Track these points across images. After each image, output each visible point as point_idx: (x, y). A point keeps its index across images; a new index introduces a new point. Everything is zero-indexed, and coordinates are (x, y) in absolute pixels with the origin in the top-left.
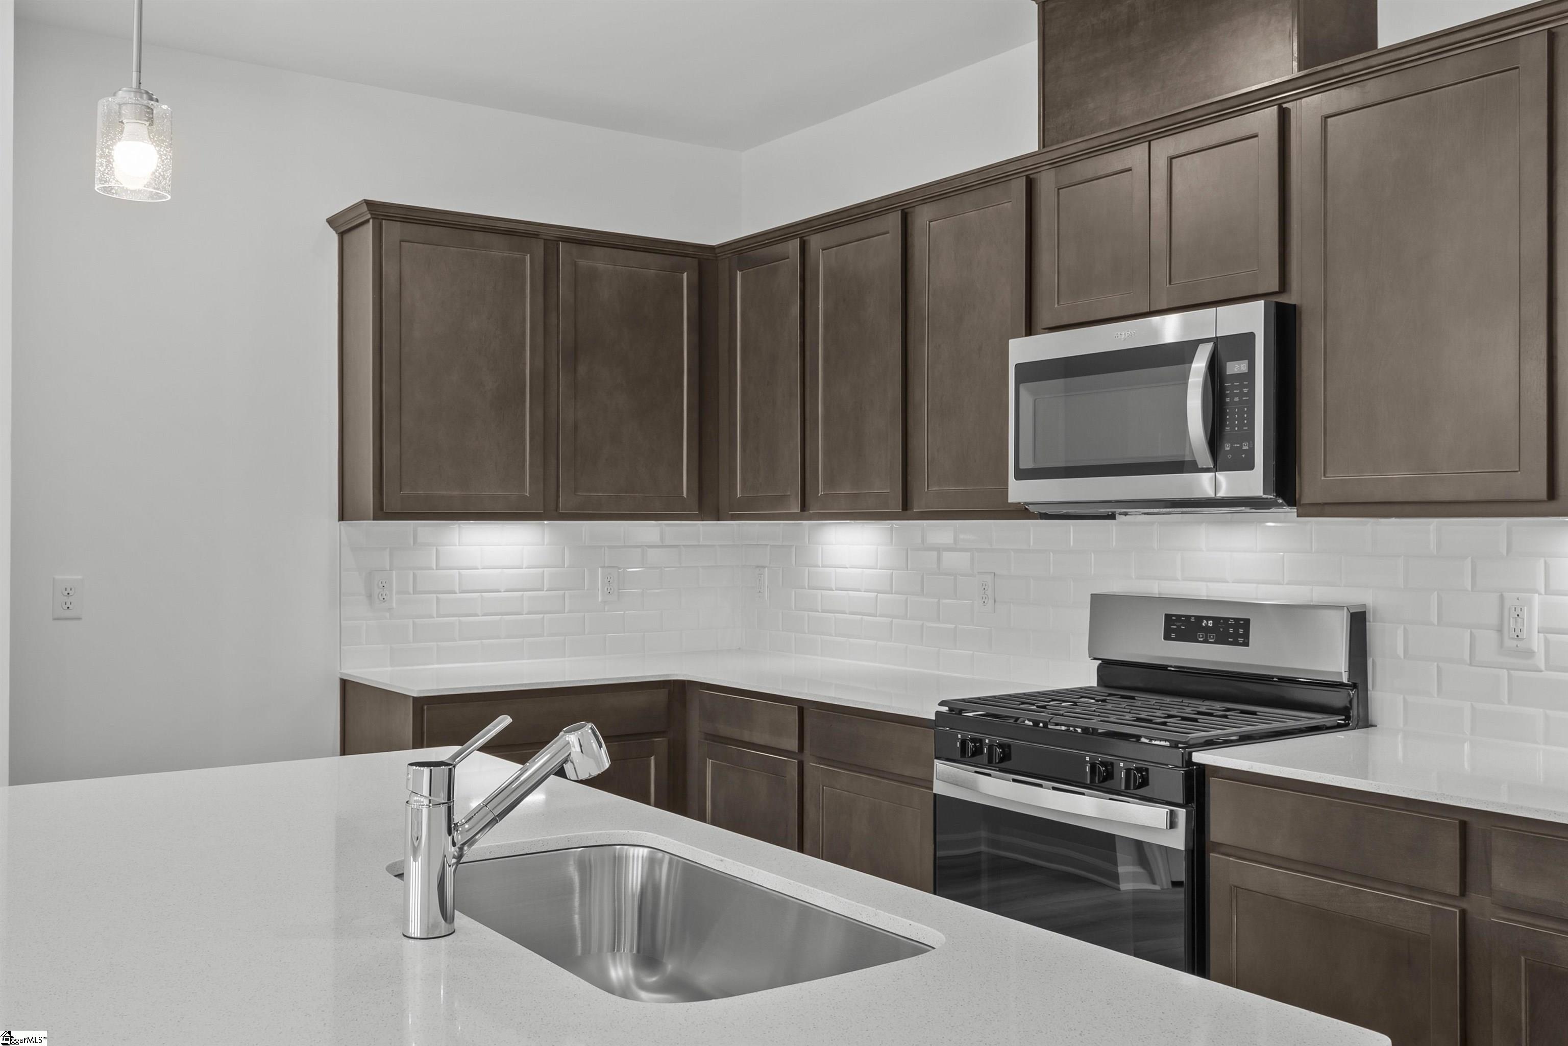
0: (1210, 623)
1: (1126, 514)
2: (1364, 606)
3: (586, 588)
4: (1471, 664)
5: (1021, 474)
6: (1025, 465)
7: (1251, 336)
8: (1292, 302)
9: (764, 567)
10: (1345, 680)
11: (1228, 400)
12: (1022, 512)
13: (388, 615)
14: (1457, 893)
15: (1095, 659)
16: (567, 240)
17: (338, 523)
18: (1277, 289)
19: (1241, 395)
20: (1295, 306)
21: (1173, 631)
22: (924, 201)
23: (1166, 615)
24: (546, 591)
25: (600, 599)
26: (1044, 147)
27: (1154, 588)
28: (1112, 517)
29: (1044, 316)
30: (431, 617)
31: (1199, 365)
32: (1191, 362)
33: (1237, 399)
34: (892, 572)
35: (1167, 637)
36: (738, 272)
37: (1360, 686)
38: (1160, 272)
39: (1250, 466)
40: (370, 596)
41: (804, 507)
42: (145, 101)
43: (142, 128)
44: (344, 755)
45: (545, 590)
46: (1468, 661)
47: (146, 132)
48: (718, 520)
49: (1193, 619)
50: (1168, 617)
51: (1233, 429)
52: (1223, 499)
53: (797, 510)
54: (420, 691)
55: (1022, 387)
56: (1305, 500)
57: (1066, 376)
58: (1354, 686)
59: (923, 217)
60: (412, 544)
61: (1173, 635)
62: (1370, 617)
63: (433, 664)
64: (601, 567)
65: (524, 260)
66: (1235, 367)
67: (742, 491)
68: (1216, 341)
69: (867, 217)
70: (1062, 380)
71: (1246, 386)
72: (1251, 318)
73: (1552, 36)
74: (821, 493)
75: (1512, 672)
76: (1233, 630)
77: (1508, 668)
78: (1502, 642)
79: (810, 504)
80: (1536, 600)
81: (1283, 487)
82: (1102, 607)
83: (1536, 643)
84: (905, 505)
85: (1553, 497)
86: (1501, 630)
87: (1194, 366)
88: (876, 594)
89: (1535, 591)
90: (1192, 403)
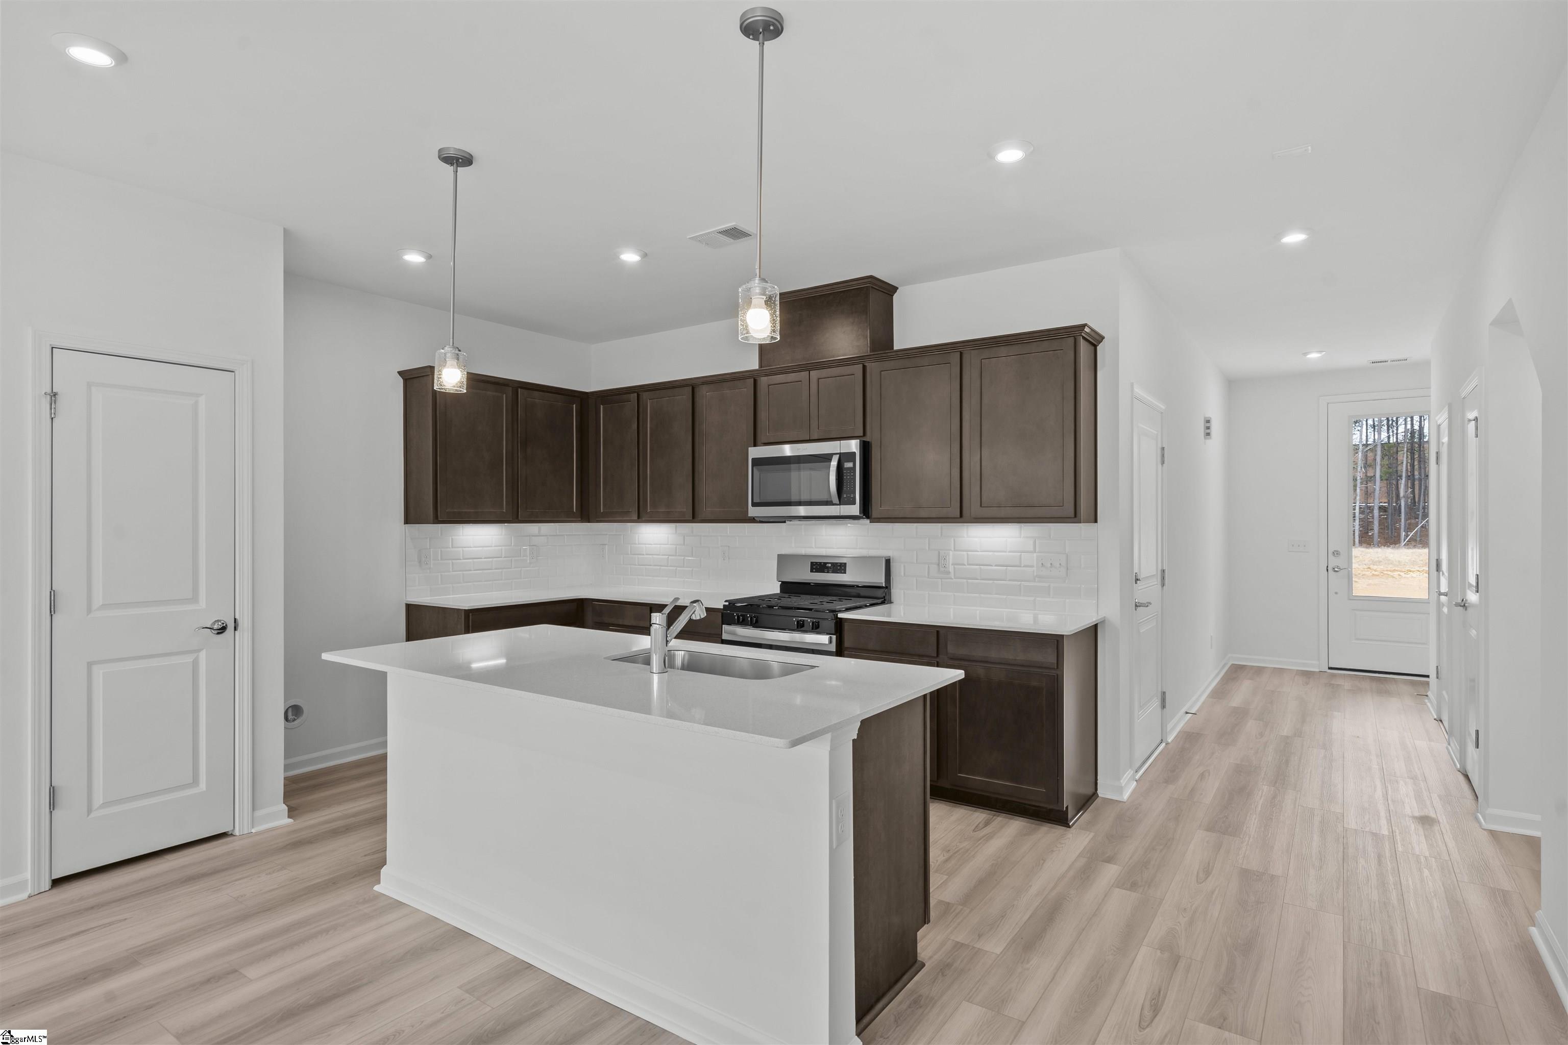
0: (830, 565)
1: (790, 521)
2: (890, 557)
3: (522, 556)
4: (928, 578)
5: (754, 505)
6: (757, 500)
7: (855, 453)
8: (868, 440)
9: (605, 545)
10: (884, 586)
11: (845, 477)
12: (753, 520)
13: (428, 571)
14: (936, 655)
15: (779, 581)
16: (521, 388)
17: (404, 526)
18: (862, 435)
19: (850, 476)
20: (869, 442)
21: (814, 568)
22: (703, 384)
23: (811, 562)
25: (528, 561)
26: (761, 367)
27: (803, 551)
28: (785, 522)
29: (762, 438)
30: (450, 572)
31: (834, 463)
32: (831, 462)
33: (848, 477)
34: (676, 547)
35: (812, 571)
36: (601, 406)
37: (889, 588)
38: (814, 424)
39: (854, 503)
40: (420, 562)
41: (639, 517)
42: (457, 352)
43: (455, 362)
44: (409, 641)
45: (503, 557)
47: (456, 364)
48: (589, 522)
49: (822, 564)
50: (812, 563)
51: (847, 488)
52: (842, 516)
53: (635, 517)
54: (469, 607)
55: (754, 468)
56: (873, 517)
58: (886, 587)
59: (705, 393)
60: (440, 535)
61: (814, 570)
62: (891, 561)
63: (450, 595)
64: (529, 546)
65: (503, 397)
66: (848, 465)
67: (603, 509)
68: (840, 454)
69: (673, 387)
71: (852, 473)
72: (853, 446)
73: (961, 354)
74: (649, 511)
75: (943, 580)
76: (840, 568)
77: (941, 579)
78: (939, 569)
79: (642, 516)
80: (951, 553)
81: (866, 512)
82: (783, 560)
83: (951, 569)
84: (694, 517)
85: (962, 516)
86: (939, 565)
87: (832, 463)
88: (667, 556)
89: (950, 550)
90: (830, 478)
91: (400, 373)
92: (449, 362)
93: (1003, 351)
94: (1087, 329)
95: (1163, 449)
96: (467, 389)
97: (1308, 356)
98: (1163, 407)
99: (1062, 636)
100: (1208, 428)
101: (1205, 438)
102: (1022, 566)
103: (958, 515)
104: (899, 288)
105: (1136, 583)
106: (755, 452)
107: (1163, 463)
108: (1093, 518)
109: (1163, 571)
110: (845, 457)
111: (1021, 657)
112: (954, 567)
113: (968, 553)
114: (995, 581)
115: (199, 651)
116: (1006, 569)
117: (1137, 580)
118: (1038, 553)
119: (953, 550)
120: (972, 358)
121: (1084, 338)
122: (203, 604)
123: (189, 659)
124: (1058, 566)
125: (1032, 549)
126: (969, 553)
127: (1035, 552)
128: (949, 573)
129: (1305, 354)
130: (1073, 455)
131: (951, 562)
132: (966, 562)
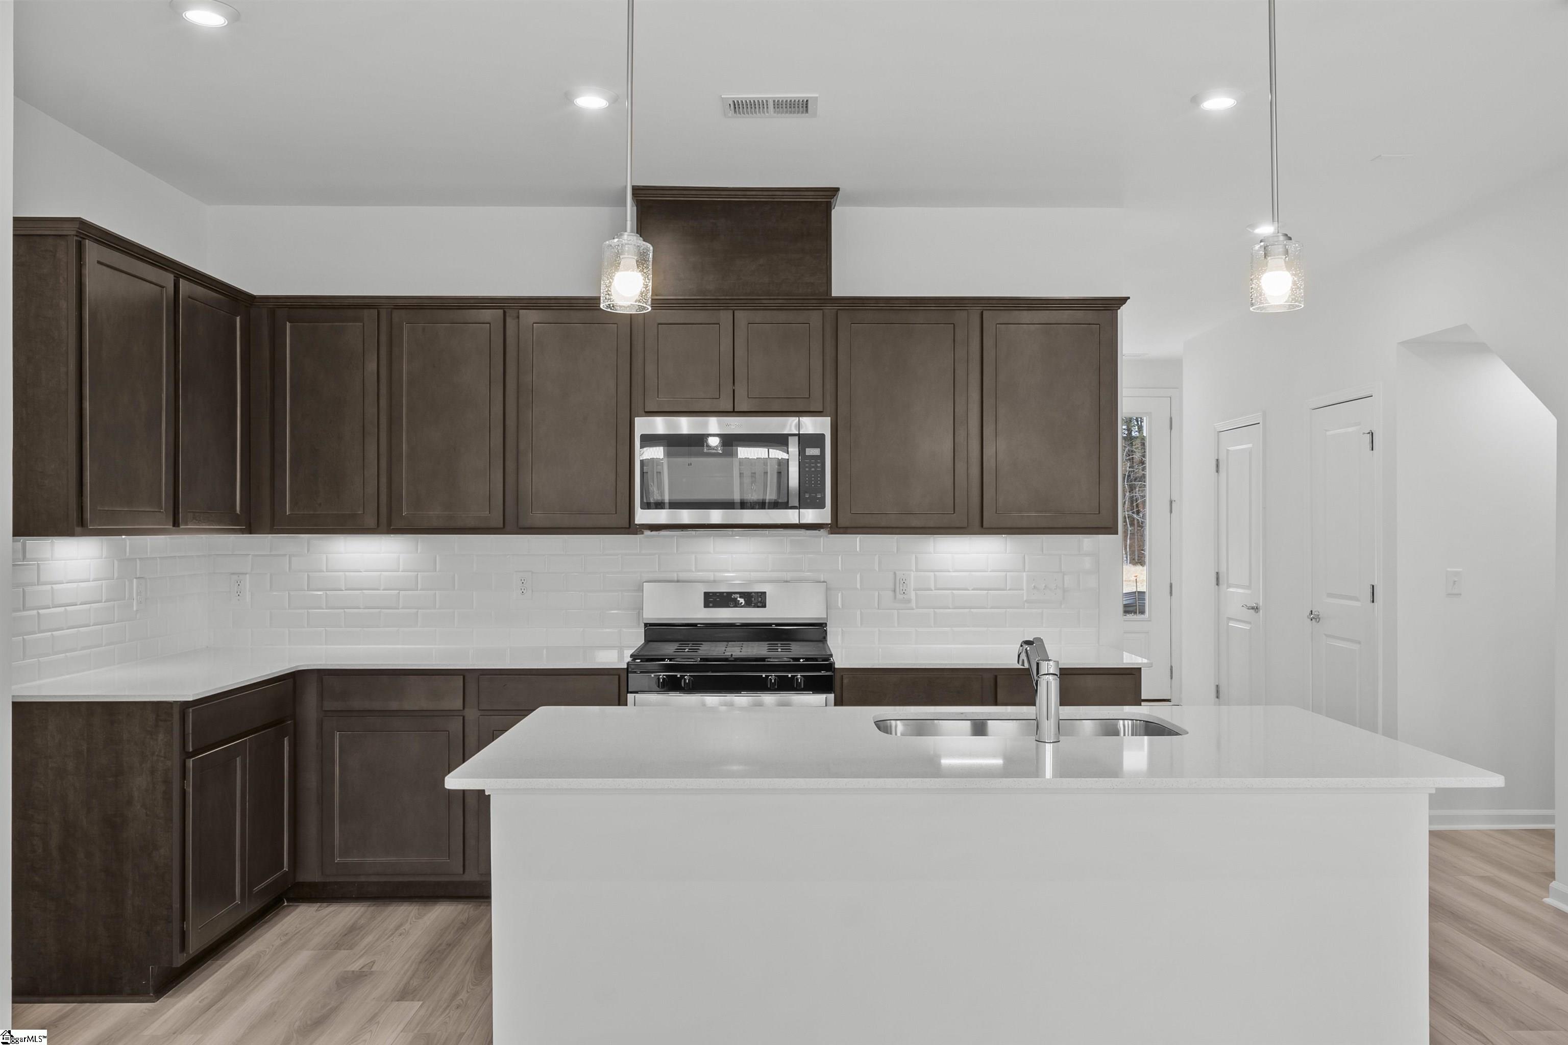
0: (738, 596)
3: (126, 598)
4: (878, 608)
5: (644, 506)
6: (648, 500)
7: (823, 436)
10: (825, 622)
11: (807, 469)
19: (816, 467)
21: (711, 602)
22: (528, 308)
23: (710, 591)
24: (105, 602)
31: (794, 447)
33: (812, 469)
35: (703, 605)
38: (741, 391)
39: (823, 506)
45: (103, 601)
46: (877, 608)
49: (725, 594)
50: (711, 593)
53: (373, 524)
57: (689, 446)
59: (531, 323)
61: (711, 605)
64: (136, 578)
67: (292, 510)
68: (803, 435)
69: (460, 308)
70: (687, 448)
71: (819, 463)
72: (821, 425)
73: (971, 313)
75: (901, 611)
76: (756, 600)
77: (897, 609)
78: (895, 596)
80: (912, 574)
81: (838, 519)
83: (913, 596)
85: (970, 526)
86: (895, 591)
88: (398, 591)
89: (911, 570)
90: (790, 469)
102: (1008, 589)
103: (965, 523)
106: (647, 425)
110: (809, 440)
112: (916, 593)
113: (936, 573)
114: (972, 610)
116: (988, 593)
118: (1027, 572)
119: (914, 570)
120: (985, 321)
124: (1054, 587)
125: (1020, 567)
126: (938, 574)
127: (1025, 571)
128: (909, 601)
131: (912, 589)
132: (933, 588)
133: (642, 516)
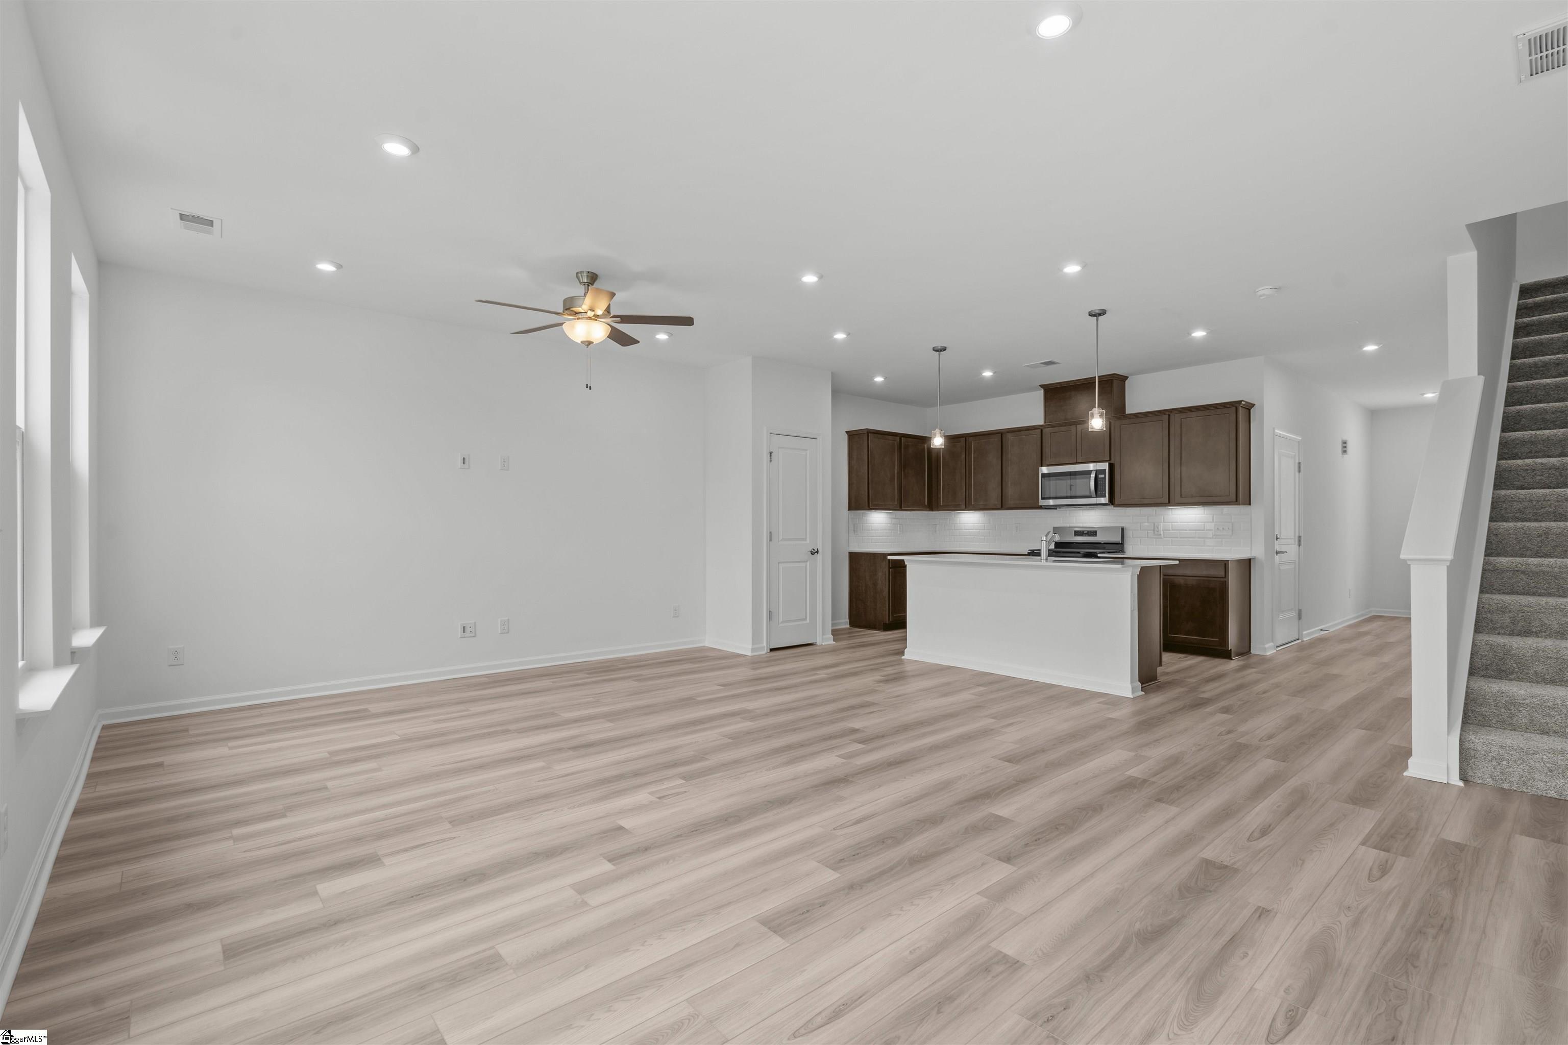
0: (1086, 532)
1: (1061, 508)
2: (1124, 527)
4: (1148, 538)
5: (1043, 498)
6: (1044, 496)
7: (1105, 470)
9: (937, 524)
10: (1120, 543)
11: (1099, 483)
12: (1041, 507)
13: (858, 535)
15: (1054, 542)
16: (903, 437)
17: (848, 511)
18: (1109, 460)
19: (1103, 482)
20: (1113, 463)
21: (1076, 534)
22: (1008, 432)
23: (1075, 531)
26: (1045, 423)
27: (1068, 525)
28: (1056, 509)
29: (1047, 462)
30: (866, 537)
31: (1093, 475)
33: (1101, 483)
34: (985, 525)
35: (1074, 536)
37: (1122, 544)
38: (1079, 454)
39: (1105, 497)
40: (852, 528)
41: (966, 508)
48: (932, 511)
49: (1082, 531)
51: (1101, 488)
52: (1097, 504)
53: (964, 507)
55: (1043, 479)
56: (1115, 504)
59: (1010, 437)
60: (862, 517)
62: (1125, 529)
65: (895, 443)
66: (1101, 476)
68: (1096, 470)
70: (1054, 478)
71: (1104, 480)
72: (1105, 466)
73: (1169, 415)
74: (973, 504)
76: (1093, 533)
77: (1156, 539)
78: (1154, 533)
79: (968, 506)
80: (1162, 524)
81: (1112, 501)
82: (1056, 530)
83: (1162, 533)
84: (1003, 505)
85: (1170, 502)
86: (1154, 530)
87: (1092, 475)
88: (978, 530)
89: (1161, 522)
90: (1091, 483)
91: (846, 432)
92: (937, 435)
93: (1194, 414)
94: (1243, 403)
95: (1299, 463)
96: (944, 446)
97: (1425, 396)
98: (1300, 439)
99: (1228, 561)
100: (1345, 447)
101: (1342, 454)
102: (1205, 530)
103: (1168, 502)
104: (1130, 377)
105: (1277, 540)
106: (1044, 470)
107: (1299, 471)
108: (1248, 503)
109: (1300, 537)
110: (1098, 472)
111: (1205, 573)
112: (1163, 531)
114: (1188, 539)
115: (807, 561)
116: (1195, 532)
117: (1277, 538)
118: (1214, 522)
119: (1163, 522)
120: (1176, 418)
121: (1241, 407)
122: (808, 541)
123: (803, 565)
124: (1227, 529)
125: (1211, 520)
126: (1173, 524)
128: (1160, 535)
129: (1423, 394)
130: (1235, 469)
131: (1161, 529)
132: (1171, 529)
133: (1042, 502)
